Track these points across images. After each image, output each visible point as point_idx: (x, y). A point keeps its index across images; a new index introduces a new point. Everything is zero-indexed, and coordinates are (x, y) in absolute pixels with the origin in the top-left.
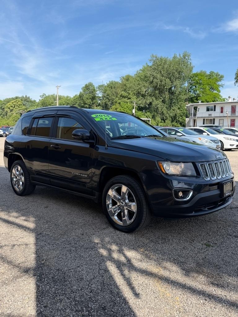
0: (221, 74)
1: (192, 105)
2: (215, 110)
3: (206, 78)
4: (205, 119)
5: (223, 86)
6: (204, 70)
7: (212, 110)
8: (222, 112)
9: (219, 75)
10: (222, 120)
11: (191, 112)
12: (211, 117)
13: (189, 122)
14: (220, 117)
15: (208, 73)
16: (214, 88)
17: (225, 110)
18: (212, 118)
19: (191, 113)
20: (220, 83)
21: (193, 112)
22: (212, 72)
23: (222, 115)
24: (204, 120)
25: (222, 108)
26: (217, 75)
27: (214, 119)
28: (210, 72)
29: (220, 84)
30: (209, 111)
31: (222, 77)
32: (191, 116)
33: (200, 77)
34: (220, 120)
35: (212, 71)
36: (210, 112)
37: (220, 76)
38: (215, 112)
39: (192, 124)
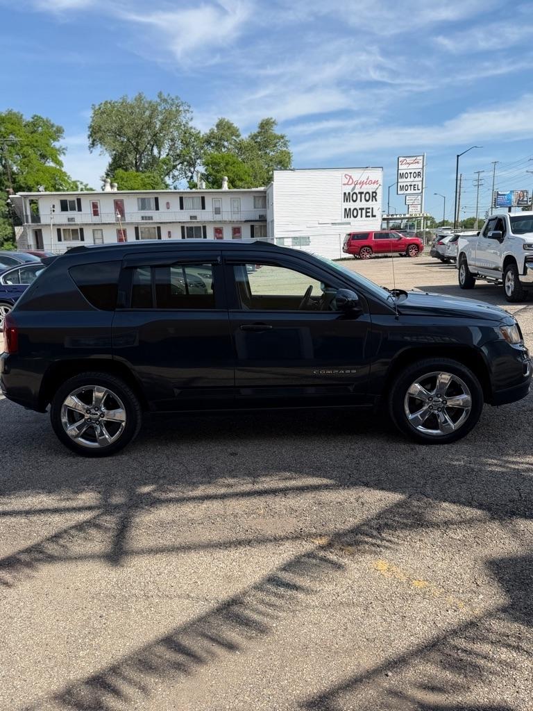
0: (56, 124)
1: (25, 197)
2: (80, 209)
3: (23, 129)
4: (62, 228)
5: (64, 151)
6: (15, 111)
7: (73, 209)
8: (96, 213)
9: (53, 126)
10: (100, 232)
11: (26, 213)
12: (75, 225)
13: (24, 235)
14: (95, 224)
15: (27, 118)
16: (48, 154)
17: (101, 209)
18: (78, 228)
19: (27, 216)
20: (56, 144)
21: (29, 213)
22: (35, 116)
23: (96, 220)
24: (59, 230)
25: (95, 206)
26: (48, 125)
27: (82, 230)
28: (32, 116)
29: (57, 147)
30: (67, 210)
31: (59, 131)
32: (27, 222)
33: (9, 126)
34: (94, 231)
35: (37, 114)
36: (70, 214)
37: (54, 129)
38: (80, 213)
39: (31, 240)
